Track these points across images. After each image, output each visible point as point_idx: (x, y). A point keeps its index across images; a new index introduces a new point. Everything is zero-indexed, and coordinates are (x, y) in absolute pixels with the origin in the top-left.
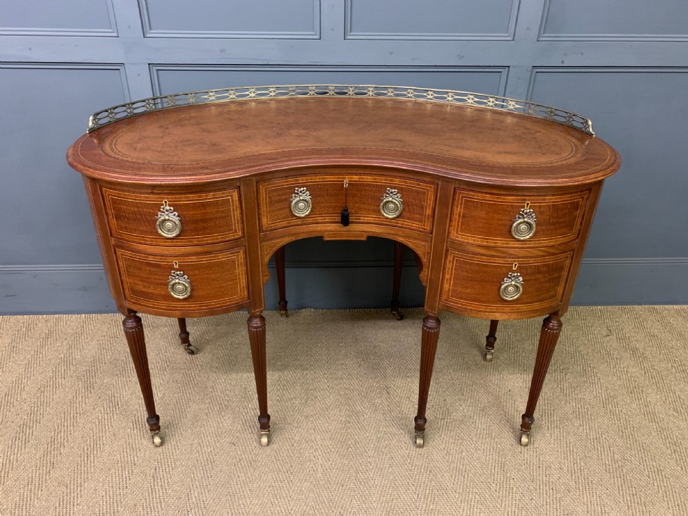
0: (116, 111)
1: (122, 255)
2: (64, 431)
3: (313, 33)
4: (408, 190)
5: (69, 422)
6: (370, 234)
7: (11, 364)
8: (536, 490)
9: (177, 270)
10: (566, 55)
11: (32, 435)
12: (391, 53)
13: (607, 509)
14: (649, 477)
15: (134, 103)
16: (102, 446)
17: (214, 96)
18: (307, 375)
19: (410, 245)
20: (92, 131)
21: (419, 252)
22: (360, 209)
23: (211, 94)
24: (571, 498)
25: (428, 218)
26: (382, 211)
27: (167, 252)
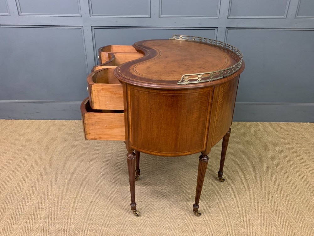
2: (58, 152)
3: (148, 15)
5: (60, 149)
7: (39, 133)
10: (238, 23)
11: (47, 152)
14: (264, 169)
16: (71, 156)
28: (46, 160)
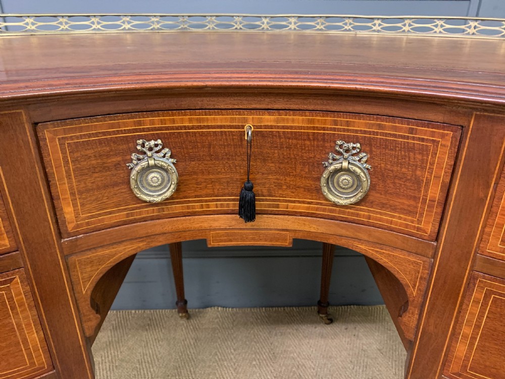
6: (299, 236)
19: (383, 260)
22: (279, 186)
23: (61, 20)
26: (325, 190)
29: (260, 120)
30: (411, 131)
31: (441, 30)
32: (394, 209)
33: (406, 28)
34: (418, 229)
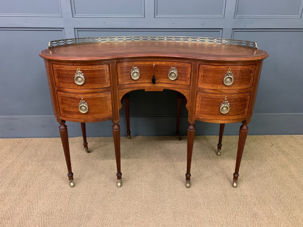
0: (60, 42)
1: (60, 94)
2: (31, 181)
3: (141, 15)
4: (180, 67)
5: (34, 178)
6: (164, 88)
7: (10, 156)
8: (240, 204)
9: (82, 100)
10: (246, 24)
11: (17, 183)
12: (174, 23)
13: (273, 212)
14: (292, 200)
15: (67, 40)
16: (47, 187)
17: (100, 39)
18: (138, 160)
19: (182, 92)
20: (50, 48)
21: (185, 95)
22: (160, 77)
23: (99, 39)
24: (257, 208)
25: (189, 79)
26: (169, 77)
27: (78, 92)
28: (13, 194)
29: (156, 63)
30: (184, 64)
31: (207, 41)
32: (182, 80)
33: (198, 40)
34: (187, 84)
